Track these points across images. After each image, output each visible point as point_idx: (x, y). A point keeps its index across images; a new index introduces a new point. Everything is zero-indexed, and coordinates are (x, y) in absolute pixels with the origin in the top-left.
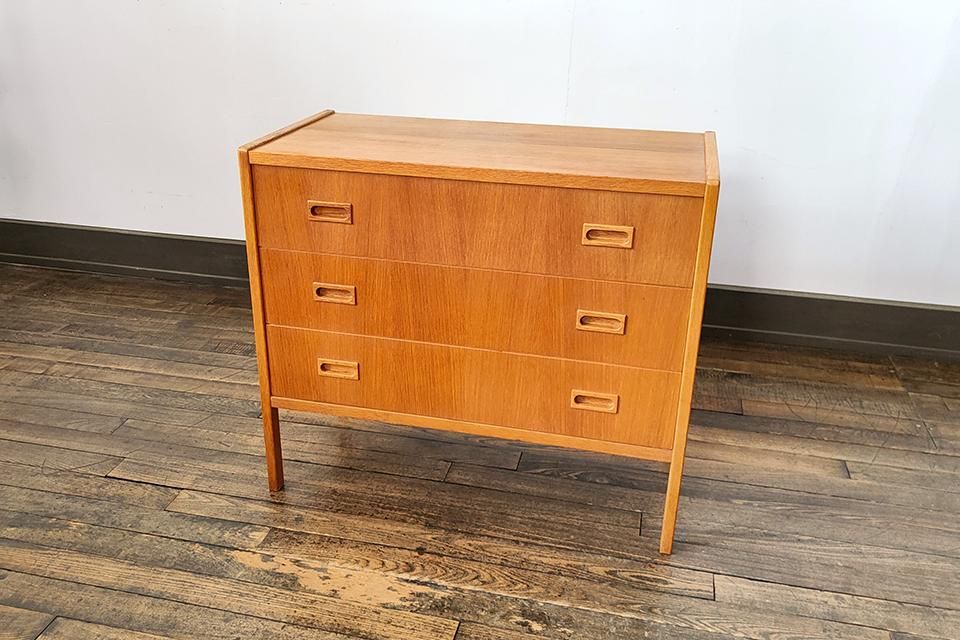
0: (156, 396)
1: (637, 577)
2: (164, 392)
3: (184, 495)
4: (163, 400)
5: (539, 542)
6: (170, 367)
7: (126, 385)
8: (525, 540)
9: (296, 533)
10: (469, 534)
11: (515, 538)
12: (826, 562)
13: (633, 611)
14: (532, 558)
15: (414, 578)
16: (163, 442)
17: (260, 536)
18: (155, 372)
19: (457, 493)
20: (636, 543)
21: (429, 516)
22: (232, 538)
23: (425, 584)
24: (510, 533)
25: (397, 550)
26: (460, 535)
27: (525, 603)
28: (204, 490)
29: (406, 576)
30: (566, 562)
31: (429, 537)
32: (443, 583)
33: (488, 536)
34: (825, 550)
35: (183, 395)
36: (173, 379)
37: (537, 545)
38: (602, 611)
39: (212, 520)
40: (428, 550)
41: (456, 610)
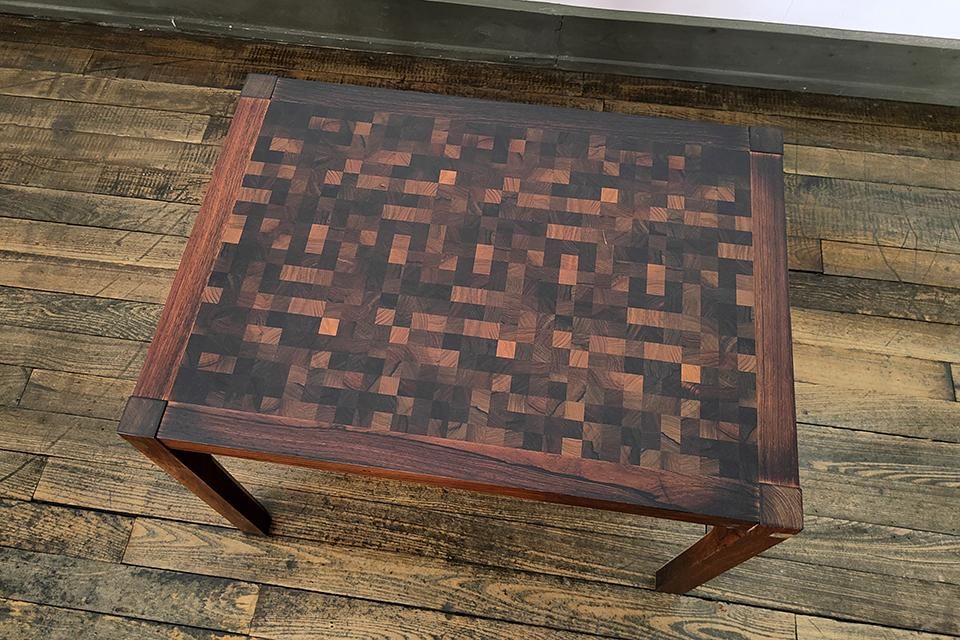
0: (60, 310)
2: (67, 301)
3: (140, 528)
4: (72, 319)
6: (63, 241)
7: (12, 289)
8: (569, 573)
10: (503, 571)
11: (559, 572)
12: (925, 577)
14: (582, 609)
16: (88, 414)
17: (249, 602)
18: (47, 253)
21: (450, 540)
22: (216, 611)
24: (551, 563)
25: (421, 614)
26: (492, 574)
28: (163, 514)
30: (621, 613)
31: (454, 583)
33: (528, 573)
34: (924, 554)
35: (93, 304)
36: (73, 269)
37: (586, 581)
39: (186, 577)
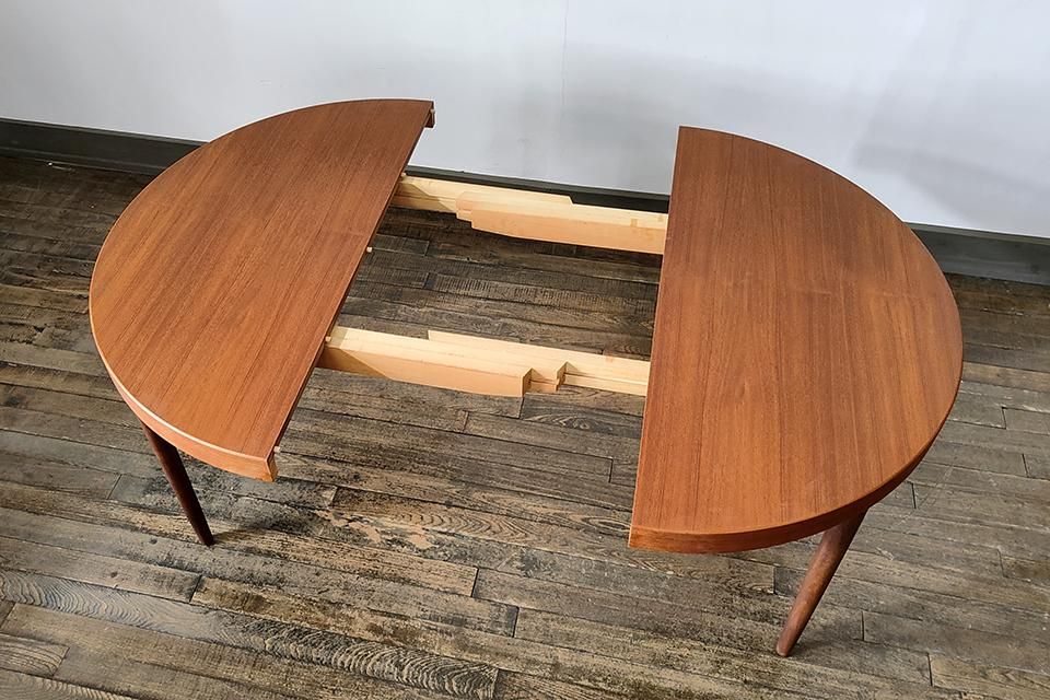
1: (604, 523)
5: (535, 492)
9: (356, 491)
13: (598, 554)
15: (445, 530)
19: (473, 445)
20: (606, 490)
23: (453, 535)
27: (524, 550)
29: (440, 529)
32: (465, 533)
38: (577, 555)
40: (454, 503)
41: (475, 558)
